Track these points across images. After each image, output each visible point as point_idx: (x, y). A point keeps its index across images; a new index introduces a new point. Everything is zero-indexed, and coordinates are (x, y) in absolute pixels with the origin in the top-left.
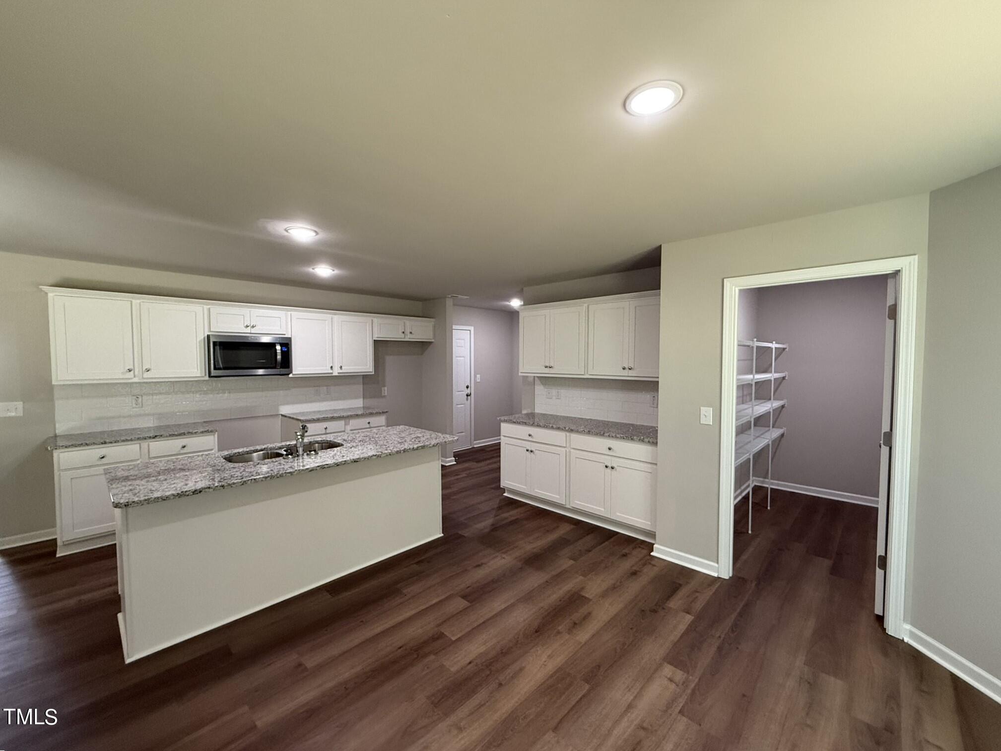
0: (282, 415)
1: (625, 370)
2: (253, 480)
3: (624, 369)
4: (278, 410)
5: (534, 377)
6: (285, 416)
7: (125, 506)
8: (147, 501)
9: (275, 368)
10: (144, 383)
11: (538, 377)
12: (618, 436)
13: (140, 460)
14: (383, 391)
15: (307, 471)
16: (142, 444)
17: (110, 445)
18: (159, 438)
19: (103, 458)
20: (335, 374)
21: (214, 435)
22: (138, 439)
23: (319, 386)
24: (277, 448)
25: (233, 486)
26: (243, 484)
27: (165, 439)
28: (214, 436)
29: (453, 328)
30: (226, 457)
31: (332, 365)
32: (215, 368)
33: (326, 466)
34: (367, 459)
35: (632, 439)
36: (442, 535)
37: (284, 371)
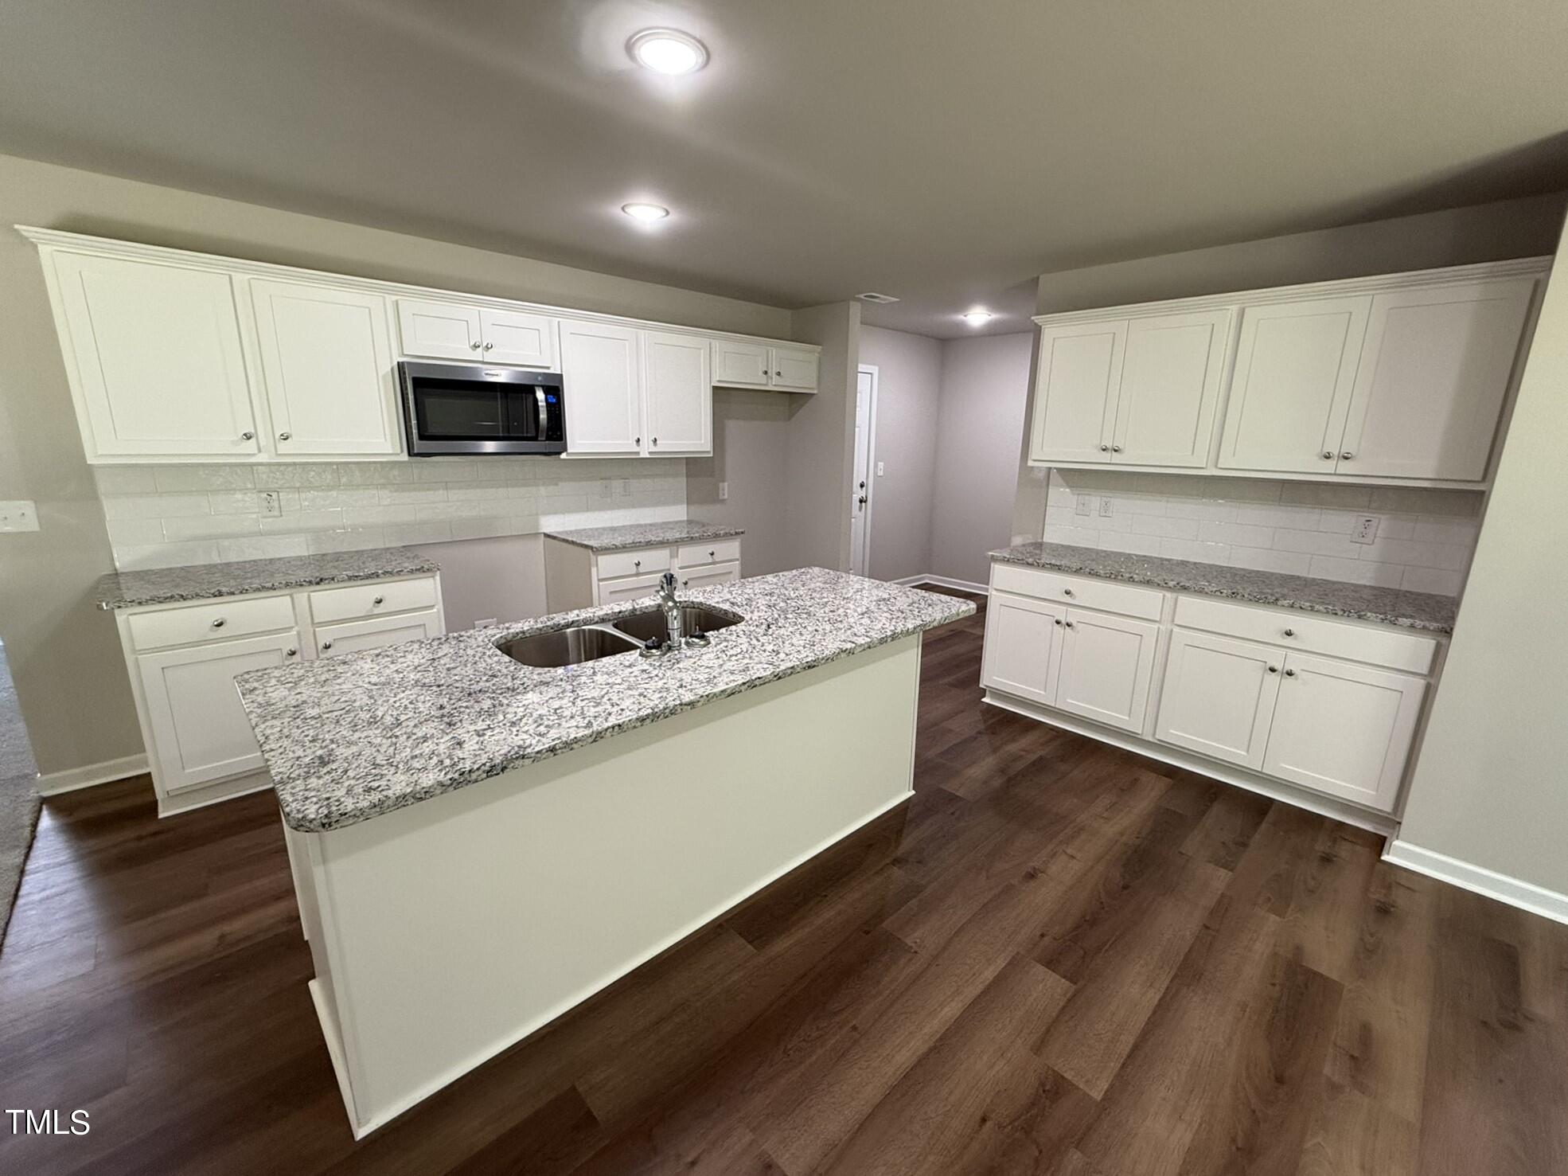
0: (547, 536)
1: (1329, 461)
2: (617, 728)
3: (1328, 457)
4: (537, 524)
5: (1050, 468)
6: (554, 538)
7: (323, 825)
8: (378, 809)
9: (535, 439)
10: (279, 464)
11: (1059, 470)
12: (1317, 607)
13: (296, 628)
14: (721, 488)
15: (723, 696)
16: (295, 596)
17: (232, 598)
18: (329, 583)
19: (219, 625)
20: (644, 454)
21: (433, 577)
22: (287, 585)
23: (610, 478)
24: (596, 619)
25: (575, 746)
26: (595, 741)
27: (340, 585)
28: (434, 580)
29: (859, 370)
30: (500, 643)
31: (638, 436)
32: (422, 437)
33: (757, 682)
34: (830, 660)
35: (1360, 617)
36: (913, 792)
37: (553, 445)
